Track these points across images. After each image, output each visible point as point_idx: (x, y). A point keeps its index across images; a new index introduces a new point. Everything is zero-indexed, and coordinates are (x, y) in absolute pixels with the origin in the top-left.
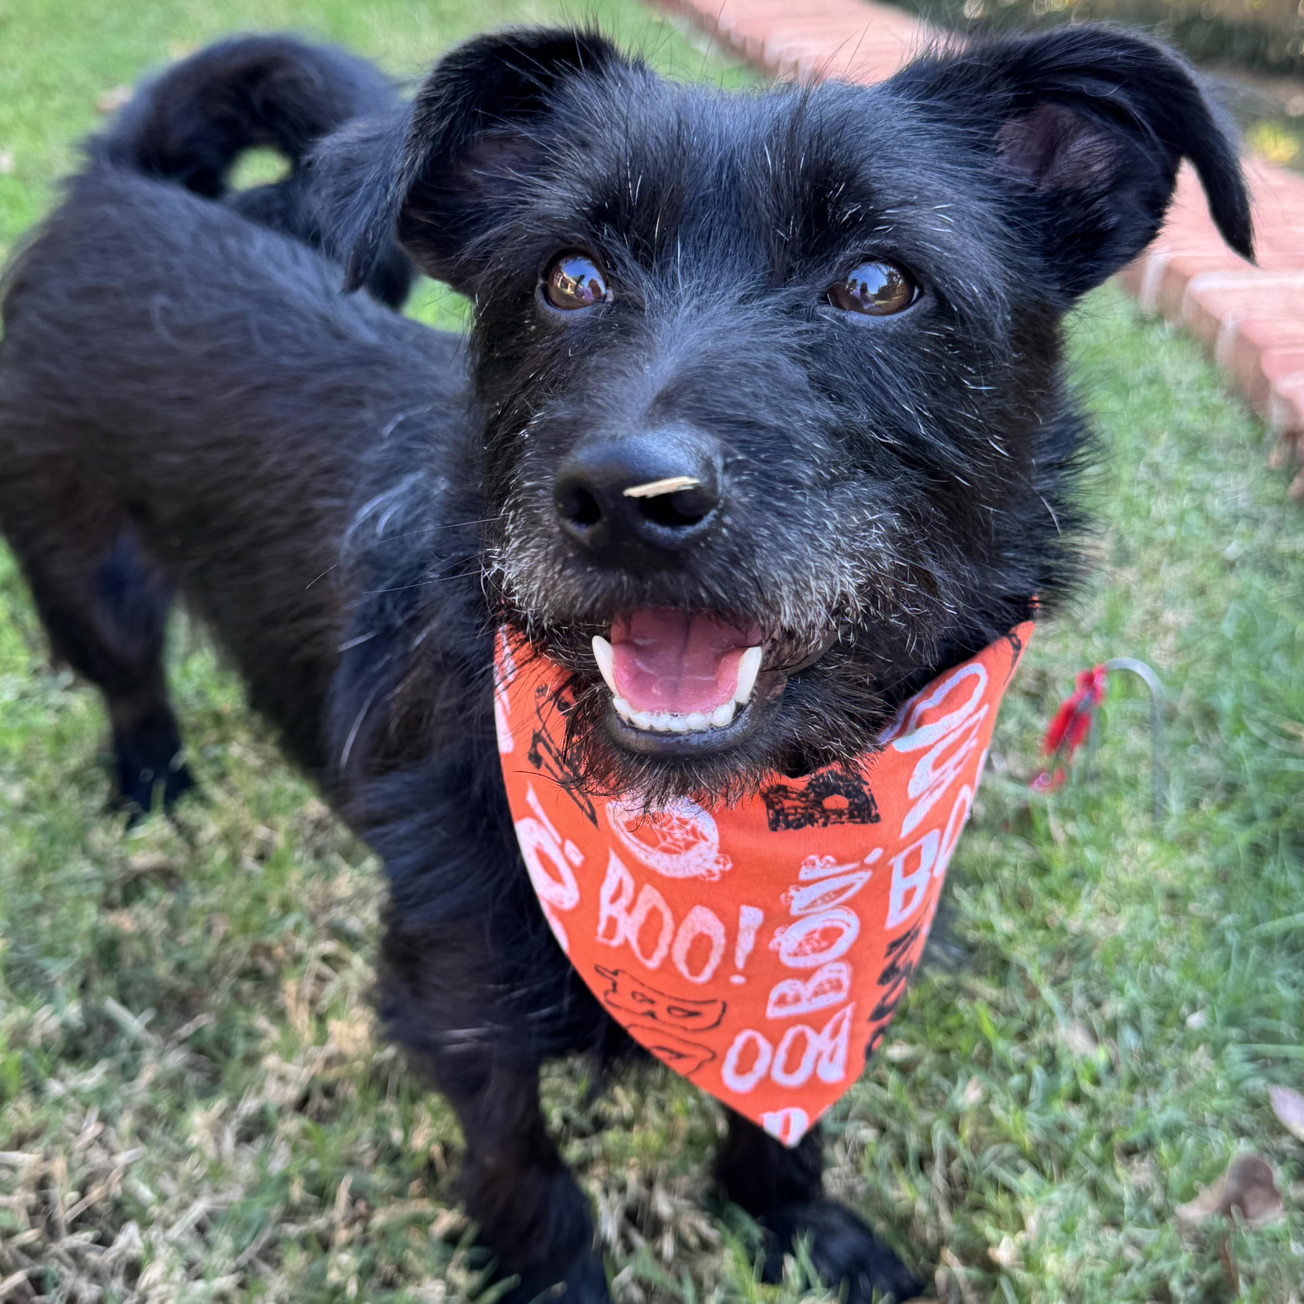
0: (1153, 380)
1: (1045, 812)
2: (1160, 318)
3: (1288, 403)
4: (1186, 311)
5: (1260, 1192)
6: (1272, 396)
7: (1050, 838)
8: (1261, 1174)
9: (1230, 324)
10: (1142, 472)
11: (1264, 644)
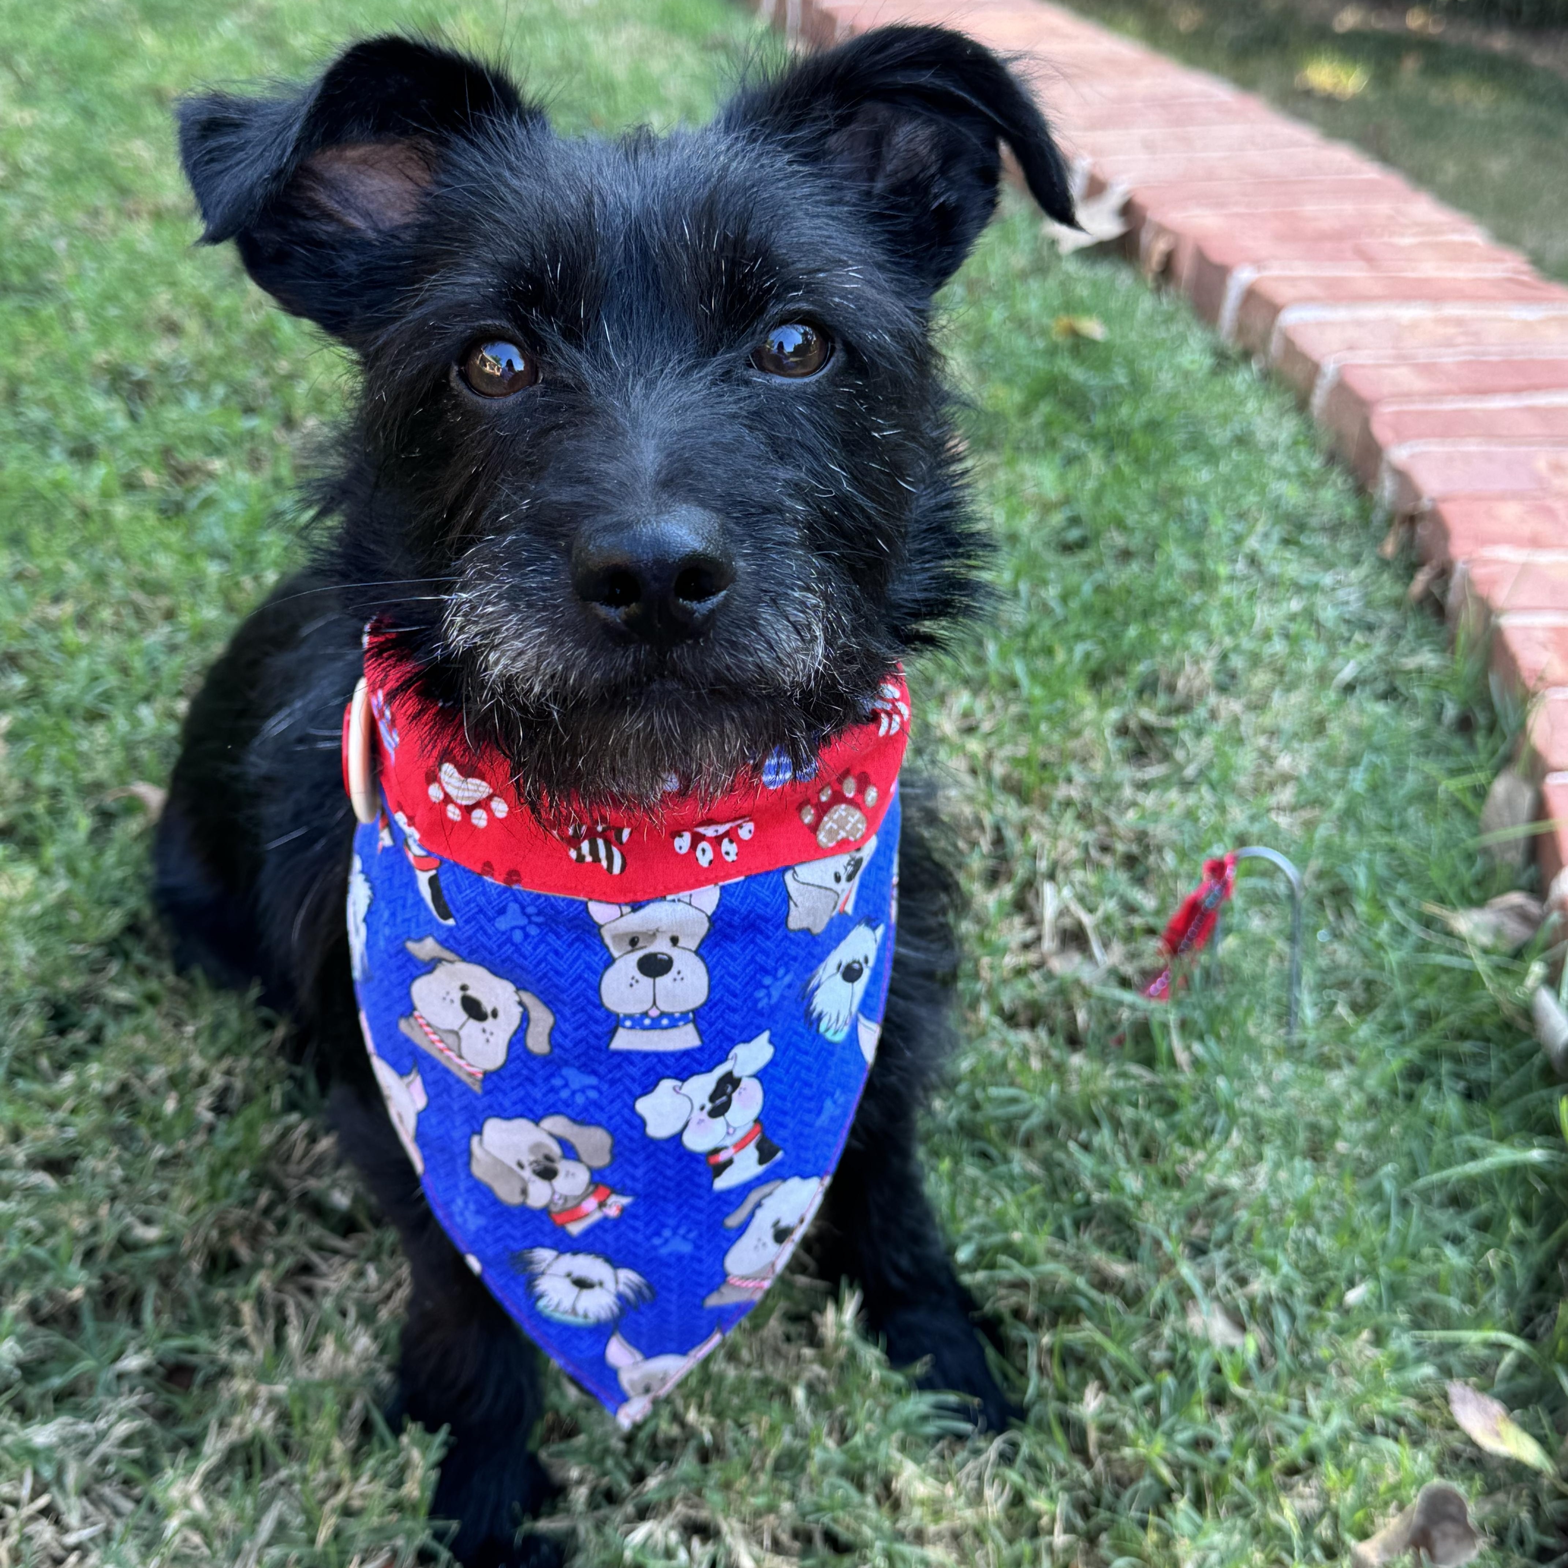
0: (1242, 441)
1: (1165, 1026)
2: (1247, 355)
3: (1403, 477)
4: (1275, 346)
5: (1450, 1527)
6: (1384, 466)
7: (1173, 1063)
8: (1453, 1509)
9: (1330, 368)
10: (1241, 567)
11: (1396, 796)
